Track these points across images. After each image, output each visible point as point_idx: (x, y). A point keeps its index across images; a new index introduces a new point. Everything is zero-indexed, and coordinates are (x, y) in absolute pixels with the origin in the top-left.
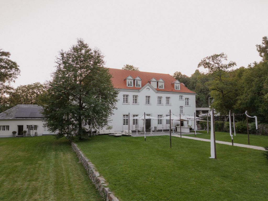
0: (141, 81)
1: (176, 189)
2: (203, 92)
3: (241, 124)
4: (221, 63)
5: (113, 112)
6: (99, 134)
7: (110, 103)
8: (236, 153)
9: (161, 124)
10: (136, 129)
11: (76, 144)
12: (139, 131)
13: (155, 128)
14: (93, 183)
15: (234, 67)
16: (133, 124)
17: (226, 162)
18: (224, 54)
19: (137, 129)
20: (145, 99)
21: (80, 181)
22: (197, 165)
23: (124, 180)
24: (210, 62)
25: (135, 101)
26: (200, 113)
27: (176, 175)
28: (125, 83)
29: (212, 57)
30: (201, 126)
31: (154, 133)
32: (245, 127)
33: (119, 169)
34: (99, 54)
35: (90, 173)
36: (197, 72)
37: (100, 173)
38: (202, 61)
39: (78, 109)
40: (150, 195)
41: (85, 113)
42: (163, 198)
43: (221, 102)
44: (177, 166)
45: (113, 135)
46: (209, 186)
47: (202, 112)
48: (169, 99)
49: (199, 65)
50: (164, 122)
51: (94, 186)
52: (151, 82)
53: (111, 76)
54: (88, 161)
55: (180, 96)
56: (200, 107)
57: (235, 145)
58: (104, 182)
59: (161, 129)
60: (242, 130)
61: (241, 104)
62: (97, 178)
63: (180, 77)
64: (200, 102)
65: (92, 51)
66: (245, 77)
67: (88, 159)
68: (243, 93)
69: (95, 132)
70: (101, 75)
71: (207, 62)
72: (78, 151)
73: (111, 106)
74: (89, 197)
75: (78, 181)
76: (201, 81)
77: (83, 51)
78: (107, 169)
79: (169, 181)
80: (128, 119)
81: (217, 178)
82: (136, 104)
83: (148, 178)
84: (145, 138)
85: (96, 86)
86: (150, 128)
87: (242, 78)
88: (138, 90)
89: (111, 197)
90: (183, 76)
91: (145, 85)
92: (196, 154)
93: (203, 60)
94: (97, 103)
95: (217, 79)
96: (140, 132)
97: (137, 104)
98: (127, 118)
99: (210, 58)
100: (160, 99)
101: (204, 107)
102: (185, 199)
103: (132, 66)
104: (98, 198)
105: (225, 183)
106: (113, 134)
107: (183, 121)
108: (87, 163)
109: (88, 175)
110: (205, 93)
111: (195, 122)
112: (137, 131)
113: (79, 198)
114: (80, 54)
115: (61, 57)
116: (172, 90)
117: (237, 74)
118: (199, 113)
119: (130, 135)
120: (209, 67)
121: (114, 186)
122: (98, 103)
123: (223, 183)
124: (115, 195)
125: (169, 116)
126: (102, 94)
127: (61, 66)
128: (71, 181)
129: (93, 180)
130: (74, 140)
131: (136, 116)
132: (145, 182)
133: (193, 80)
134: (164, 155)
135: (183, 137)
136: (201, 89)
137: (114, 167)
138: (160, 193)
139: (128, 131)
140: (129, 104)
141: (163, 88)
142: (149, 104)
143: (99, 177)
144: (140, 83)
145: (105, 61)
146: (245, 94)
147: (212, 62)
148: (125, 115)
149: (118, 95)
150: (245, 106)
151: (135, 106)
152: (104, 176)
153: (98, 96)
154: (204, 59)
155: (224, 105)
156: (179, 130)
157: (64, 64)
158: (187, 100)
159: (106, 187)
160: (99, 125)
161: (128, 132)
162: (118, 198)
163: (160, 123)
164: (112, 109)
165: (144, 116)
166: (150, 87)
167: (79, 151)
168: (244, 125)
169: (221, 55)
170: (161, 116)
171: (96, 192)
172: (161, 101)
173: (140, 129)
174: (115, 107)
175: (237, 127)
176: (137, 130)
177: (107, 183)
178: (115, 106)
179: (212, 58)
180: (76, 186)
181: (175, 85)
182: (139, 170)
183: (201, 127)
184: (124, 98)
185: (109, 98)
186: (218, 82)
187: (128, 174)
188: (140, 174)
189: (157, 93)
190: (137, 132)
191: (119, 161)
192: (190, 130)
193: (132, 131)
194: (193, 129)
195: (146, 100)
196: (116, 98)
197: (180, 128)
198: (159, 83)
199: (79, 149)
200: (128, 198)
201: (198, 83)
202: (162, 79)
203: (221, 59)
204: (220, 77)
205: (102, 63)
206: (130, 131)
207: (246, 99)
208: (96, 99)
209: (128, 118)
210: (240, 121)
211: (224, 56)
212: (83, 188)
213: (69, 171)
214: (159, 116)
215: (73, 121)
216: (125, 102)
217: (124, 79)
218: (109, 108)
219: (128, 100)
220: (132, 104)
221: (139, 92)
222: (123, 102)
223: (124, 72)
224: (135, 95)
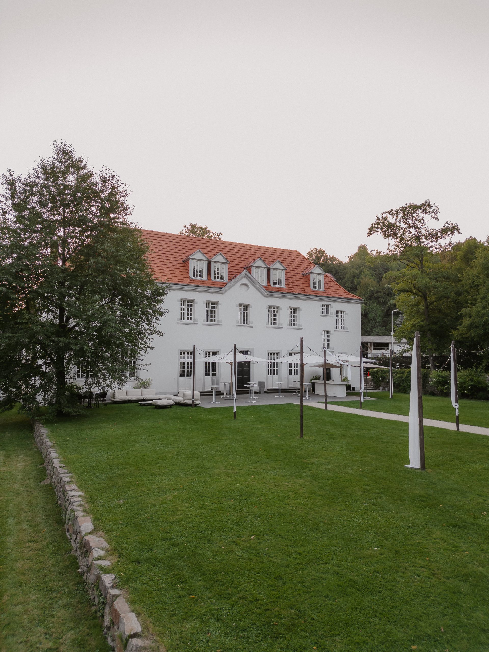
0: (227, 265)
1: (324, 576)
2: (377, 298)
3: (470, 375)
4: (424, 227)
5: (150, 342)
6: (113, 399)
7: (142, 319)
8: (471, 451)
9: (277, 374)
10: (212, 388)
11: (47, 427)
12: (220, 392)
13: (261, 384)
14: (73, 553)
15: (453, 237)
16: (206, 375)
17: (453, 478)
18: (432, 204)
19: (215, 388)
20: (238, 311)
21: (34, 546)
22: (377, 491)
23: (167, 542)
24: (398, 224)
25: (212, 316)
26: (369, 349)
27: (322, 525)
28: (185, 268)
29: (404, 209)
30: (373, 381)
31: (257, 397)
32: (479, 382)
33: (154, 505)
34: (113, 188)
35: (69, 520)
36: (363, 250)
37: (96, 520)
38: (378, 219)
39: (53, 334)
40: (245, 598)
41: (72, 344)
42: (284, 612)
43: (422, 321)
44: (321, 493)
45: (150, 405)
46: (420, 562)
47: (374, 346)
48: (297, 313)
49: (372, 230)
50: (284, 370)
51: (74, 563)
52: (253, 269)
53: (148, 248)
54: (69, 480)
55: (323, 305)
56: (369, 335)
57: (464, 431)
58: (102, 553)
59: (275, 386)
60: (471, 389)
61: (471, 327)
62: (85, 537)
63: (321, 262)
64: (369, 321)
65: (96, 178)
66: (482, 261)
67: (70, 472)
68: (476, 300)
69: (103, 395)
70: (119, 243)
71: (389, 223)
72: (47, 449)
73: (147, 327)
74: (51, 604)
75: (29, 547)
76: (372, 272)
77: (71, 179)
78: (121, 506)
79: (302, 546)
80: (191, 363)
81: (438, 533)
82: (213, 323)
83: (239, 536)
84: (234, 410)
85: (103, 272)
86: (249, 384)
87: (473, 263)
89: (116, 611)
90: (330, 259)
91: (236, 276)
92: (370, 455)
93: (380, 217)
94: (105, 317)
95: (413, 265)
96: (223, 394)
97: (218, 325)
98: (190, 360)
99: (397, 214)
100: (274, 311)
101: (377, 335)
102: (355, 613)
103: (205, 229)
104: (80, 606)
105: (464, 548)
106: (152, 400)
107: (330, 369)
108: (63, 487)
109: (63, 526)
110: (381, 300)
111: (361, 369)
112: (214, 393)
113: (19, 608)
114: (63, 184)
115: (8, 191)
116: (304, 290)
117: (459, 254)
118: (367, 350)
119: (196, 402)
120: (395, 234)
121: (132, 566)
122: (111, 317)
123: (457, 549)
124: (131, 602)
125: (300, 355)
126: (125, 295)
127: (9, 216)
128: (8, 544)
129: (75, 541)
130: (40, 416)
131: (213, 354)
132: (229, 552)
133: (352, 270)
134: (285, 459)
135: (330, 407)
136: (372, 292)
137: (141, 498)
138: (274, 593)
139: (191, 393)
140: (196, 324)
141: (283, 285)
142: (245, 325)
143: (90, 533)
144: (224, 271)
145: (130, 206)
146: (481, 302)
147: (401, 223)
148: (184, 353)
149: (165, 299)
150: (481, 332)
151: (212, 329)
152: (108, 531)
153: (111, 301)
154: (384, 215)
155: (429, 330)
156: (319, 390)
157: (16, 211)
158: (341, 316)
159: (106, 571)
160: (113, 377)
161: (192, 397)
162: (138, 614)
163: (273, 372)
164: (150, 336)
165: (232, 353)
166: (250, 282)
167: (50, 449)
168: (477, 378)
169: (426, 207)
170: (276, 354)
171: (78, 583)
172: (278, 318)
173: (222, 387)
174: (158, 329)
175: (461, 382)
176: (214, 391)
177: (110, 558)
178: (156, 326)
179: (401, 212)
180: (19, 564)
181: (312, 277)
182: (213, 507)
183: (373, 383)
184: (183, 307)
185: (140, 304)
186: (416, 271)
187: (179, 522)
188: (216, 520)
189: (267, 296)
190: (214, 396)
191: (158, 481)
192: (347, 390)
193: (201, 392)
194: (354, 388)
195: (240, 313)
196: (160, 306)
197: (324, 385)
198: (272, 272)
199: (49, 444)
200: (174, 615)
201: (366, 276)
202: (281, 263)
203: (424, 216)
204: (421, 261)
205: (123, 210)
206: (197, 393)
207: (484, 315)
208: (106, 307)
209: (192, 360)
210: (466, 368)
211: (431, 210)
212: (38, 571)
213: (8, 511)
214: (271, 354)
215: (40, 366)
216: (186, 318)
217: (182, 260)
218: (140, 333)
219: (192, 312)
220: (204, 325)
221: (223, 294)
222: (180, 317)
223: (185, 242)
224: (211, 301)
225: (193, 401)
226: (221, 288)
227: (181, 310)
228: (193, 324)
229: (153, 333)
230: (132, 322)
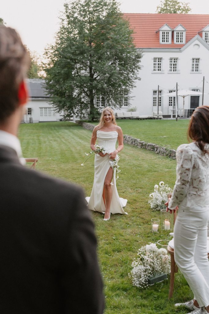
0: (185, 32)
7: (130, 71)
16: (170, 105)
20: (192, 63)
25: (174, 68)
28: (157, 37)
52: (203, 33)
73: (132, 76)
80: (160, 98)
82: (175, 72)
88: (179, 48)
91: (191, 39)
97: (177, 73)
98: (159, 96)
115: (65, 10)
119: (159, 117)
122: (115, 71)
126: (121, 59)
127: (65, 22)
139: (157, 112)
140: (164, 73)
142: (197, 72)
144: (183, 35)
148: (156, 92)
149: (142, 59)
151: (173, 76)
153: (114, 62)
157: (68, 19)
161: (157, 114)
164: (134, 81)
166: (201, 43)
173: (179, 112)
174: (138, 77)
178: (137, 75)
184: (155, 63)
185: (129, 64)
195: (193, 65)
196: (139, 64)
208: (111, 66)
209: (161, 96)
216: (157, 70)
217: (155, 31)
218: (129, 79)
219: (161, 66)
220: (168, 73)
221: (181, 52)
222: (153, 69)
223: (158, 19)
224: (173, 58)
225: (158, 116)
226: (180, 49)
227: (154, 65)
228: (161, 73)
229: (136, 79)
230: (125, 73)
